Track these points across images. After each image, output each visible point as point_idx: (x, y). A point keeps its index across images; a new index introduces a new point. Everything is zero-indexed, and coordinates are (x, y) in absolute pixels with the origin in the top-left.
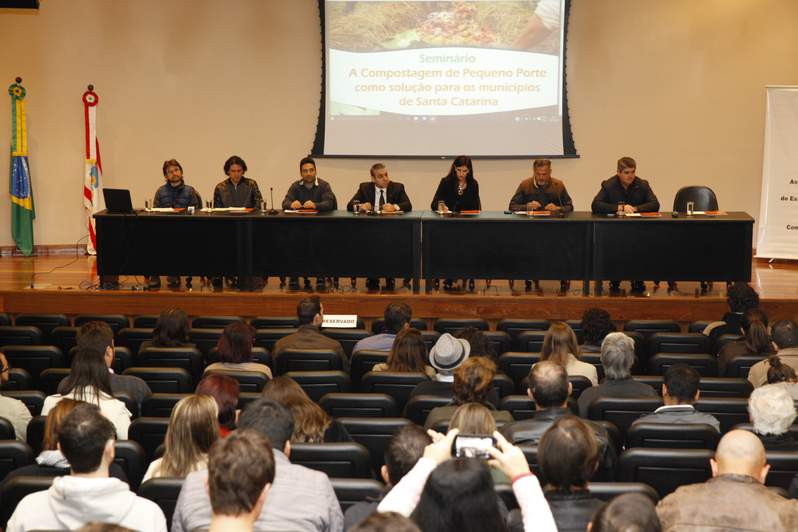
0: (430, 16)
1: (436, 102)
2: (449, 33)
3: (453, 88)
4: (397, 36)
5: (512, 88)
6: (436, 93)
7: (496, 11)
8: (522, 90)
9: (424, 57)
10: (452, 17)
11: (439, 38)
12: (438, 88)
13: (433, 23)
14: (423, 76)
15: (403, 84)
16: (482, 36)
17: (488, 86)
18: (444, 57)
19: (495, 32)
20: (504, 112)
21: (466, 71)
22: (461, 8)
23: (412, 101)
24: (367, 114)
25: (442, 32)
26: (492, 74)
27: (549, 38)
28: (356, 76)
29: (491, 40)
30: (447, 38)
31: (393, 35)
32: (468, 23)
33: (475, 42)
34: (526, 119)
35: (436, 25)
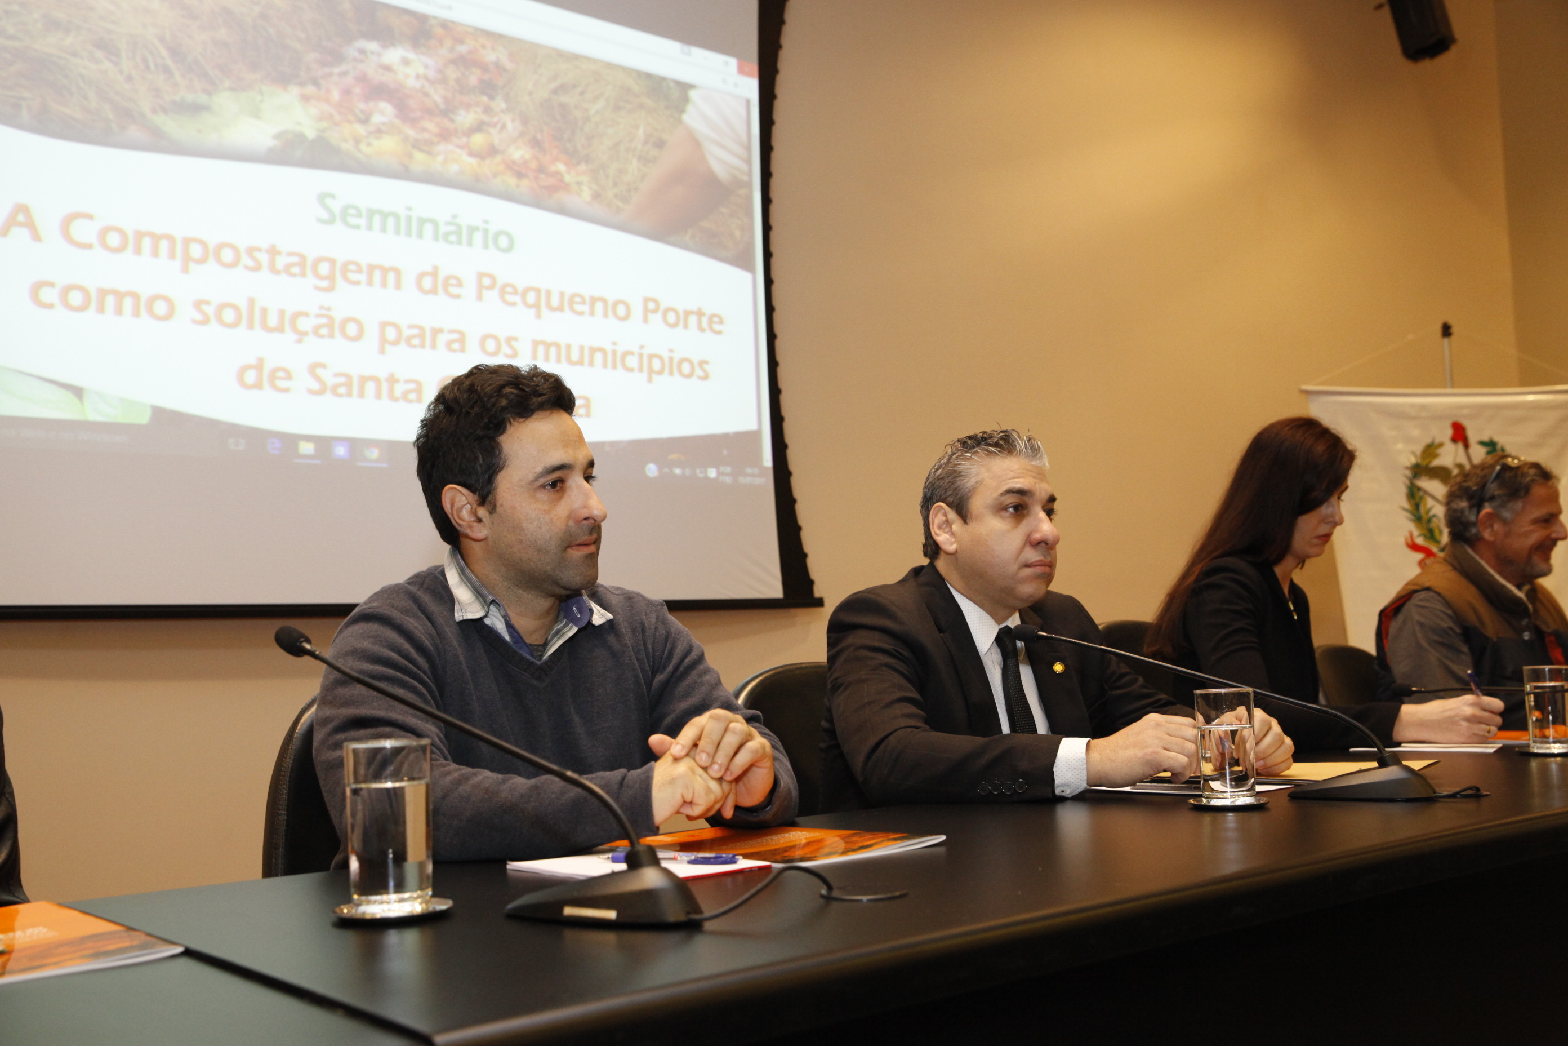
0: (351, 52)
1: (385, 386)
2: (424, 130)
3: (442, 339)
4: (224, 100)
5: (632, 362)
6: (382, 351)
7: (575, 86)
8: (660, 372)
9: (336, 206)
10: (431, 74)
11: (388, 145)
12: (391, 334)
13: (362, 79)
14: (331, 278)
15: (251, 302)
16: (533, 165)
17: (557, 345)
18: (409, 219)
19: (573, 158)
20: (612, 444)
21: (485, 282)
22: (462, 49)
23: (289, 376)
24: (92, 412)
25: (397, 122)
26: (570, 303)
27: (724, 210)
28: (36, 237)
29: (560, 185)
30: (417, 145)
31: (209, 94)
32: (487, 110)
33: (512, 181)
34: (678, 471)
35: (378, 91)
